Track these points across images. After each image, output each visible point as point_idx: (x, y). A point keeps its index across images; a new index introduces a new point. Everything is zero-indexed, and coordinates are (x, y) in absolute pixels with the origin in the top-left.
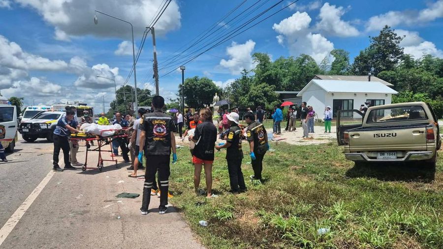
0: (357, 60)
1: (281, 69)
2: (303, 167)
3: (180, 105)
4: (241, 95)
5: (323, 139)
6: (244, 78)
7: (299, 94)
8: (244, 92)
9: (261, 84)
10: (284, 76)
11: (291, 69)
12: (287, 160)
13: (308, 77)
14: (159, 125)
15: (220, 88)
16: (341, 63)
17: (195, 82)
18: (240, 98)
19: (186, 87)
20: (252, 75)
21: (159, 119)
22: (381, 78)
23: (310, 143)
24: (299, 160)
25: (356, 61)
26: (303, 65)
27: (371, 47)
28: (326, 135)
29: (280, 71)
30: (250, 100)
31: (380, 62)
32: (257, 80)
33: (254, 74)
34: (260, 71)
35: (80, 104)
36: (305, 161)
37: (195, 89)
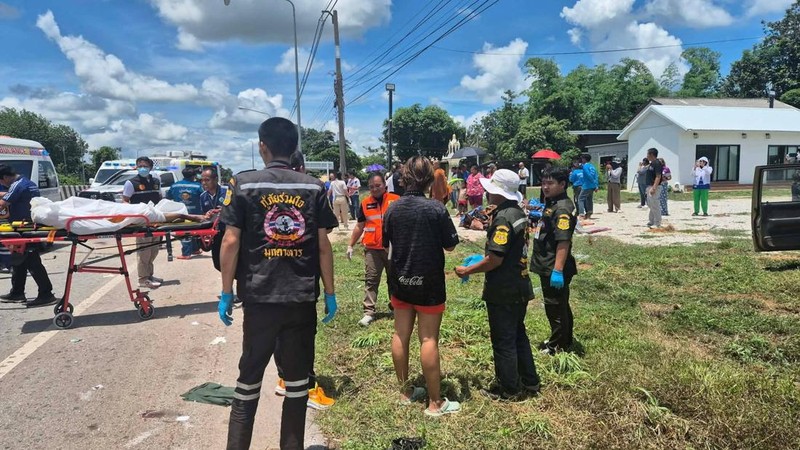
0: (737, 68)
1: (580, 87)
2: (676, 308)
3: (385, 158)
4: (501, 140)
5: (697, 232)
6: (508, 107)
7: (622, 134)
8: (508, 134)
9: (540, 117)
10: (588, 101)
11: (601, 87)
12: (624, 286)
13: (635, 103)
14: (283, 209)
15: (461, 126)
16: (704, 76)
17: (414, 116)
18: (499, 145)
19: (397, 125)
20: (522, 101)
21: (281, 191)
22: (788, 102)
23: (668, 240)
24: (657, 285)
25: (734, 71)
26: (626, 79)
27: (766, 42)
28: (701, 222)
29: (580, 93)
30: (520, 148)
31: (785, 72)
32: (534, 109)
33: (527, 99)
34: (540, 93)
35: (192, 157)
36: (674, 290)
37: (413, 128)
